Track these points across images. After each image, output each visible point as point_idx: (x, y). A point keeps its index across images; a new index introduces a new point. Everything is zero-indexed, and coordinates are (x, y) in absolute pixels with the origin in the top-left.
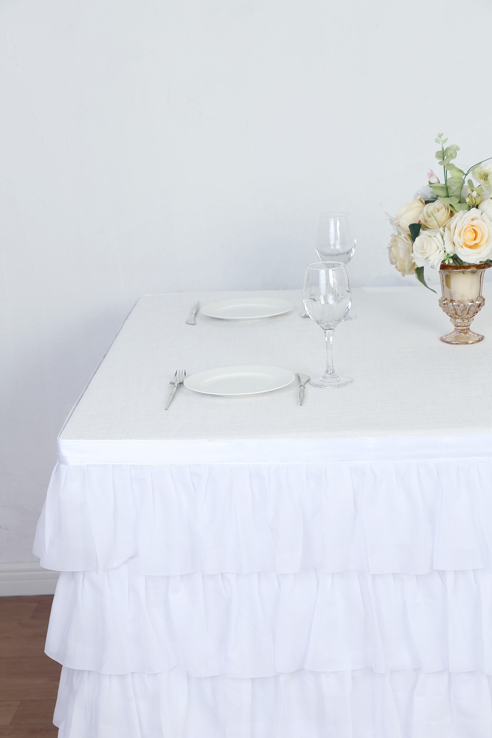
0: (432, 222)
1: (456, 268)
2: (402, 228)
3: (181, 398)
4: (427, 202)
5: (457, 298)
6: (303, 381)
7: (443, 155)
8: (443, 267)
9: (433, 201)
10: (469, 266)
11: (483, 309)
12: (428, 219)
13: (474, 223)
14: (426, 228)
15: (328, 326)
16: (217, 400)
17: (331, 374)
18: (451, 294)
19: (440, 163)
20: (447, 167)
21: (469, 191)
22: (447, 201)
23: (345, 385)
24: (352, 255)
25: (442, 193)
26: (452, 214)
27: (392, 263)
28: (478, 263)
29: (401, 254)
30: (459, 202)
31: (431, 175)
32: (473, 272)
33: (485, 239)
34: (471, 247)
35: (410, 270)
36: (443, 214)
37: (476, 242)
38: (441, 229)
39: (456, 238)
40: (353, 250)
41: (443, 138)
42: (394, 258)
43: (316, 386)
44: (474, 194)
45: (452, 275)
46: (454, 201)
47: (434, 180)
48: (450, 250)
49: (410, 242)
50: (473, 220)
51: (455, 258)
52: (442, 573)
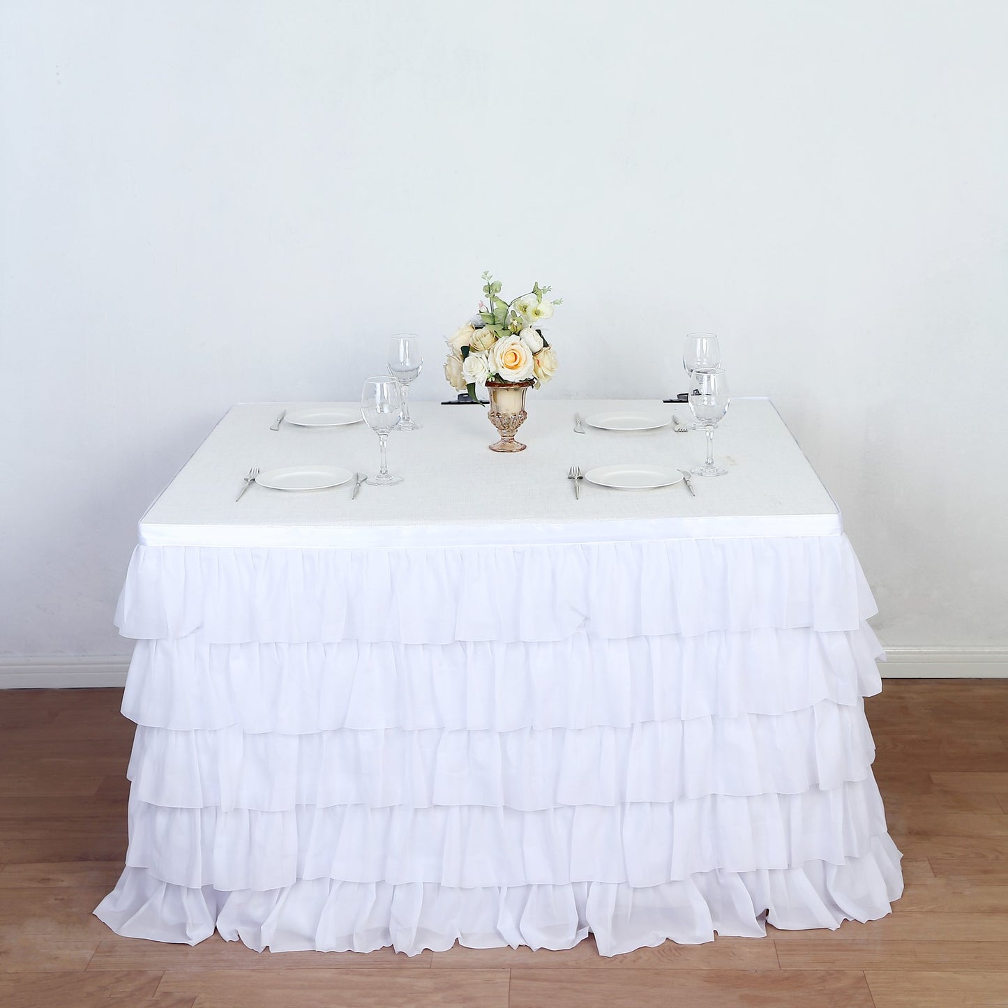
0: (480, 346)
1: (500, 385)
2: (456, 350)
3: (252, 492)
4: (477, 328)
5: (502, 411)
6: (361, 479)
7: (489, 289)
8: (488, 384)
9: (482, 328)
10: (512, 384)
11: (525, 421)
12: (476, 343)
13: (513, 347)
14: (474, 350)
15: (382, 432)
16: (282, 494)
17: (384, 474)
18: (497, 408)
19: (486, 296)
20: (494, 299)
21: (511, 321)
22: (493, 328)
23: (397, 483)
24: (419, 371)
25: (490, 321)
26: (497, 339)
27: (447, 380)
28: (517, 381)
29: (454, 372)
30: (503, 329)
31: (481, 305)
32: (516, 390)
33: (523, 362)
34: (511, 368)
35: (463, 386)
36: (488, 339)
37: (516, 363)
38: (487, 351)
39: (498, 359)
40: (421, 367)
41: (488, 275)
42: (449, 375)
43: (372, 484)
44: (515, 323)
45: (498, 391)
46: (498, 328)
47: (483, 310)
48: (493, 371)
49: (461, 361)
50: (513, 345)
51: (497, 376)
52: (463, 644)
